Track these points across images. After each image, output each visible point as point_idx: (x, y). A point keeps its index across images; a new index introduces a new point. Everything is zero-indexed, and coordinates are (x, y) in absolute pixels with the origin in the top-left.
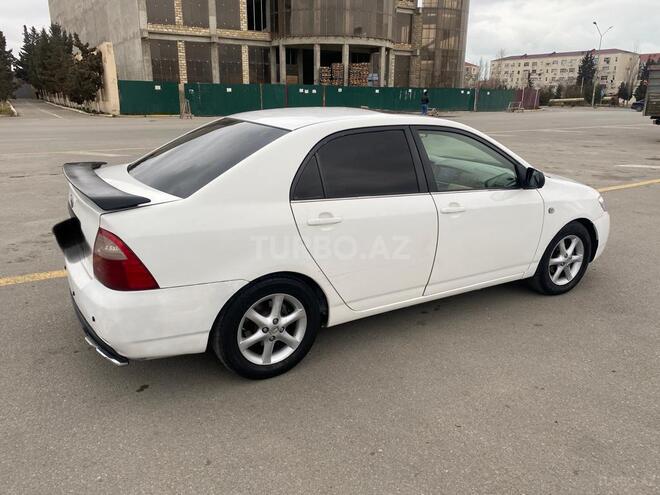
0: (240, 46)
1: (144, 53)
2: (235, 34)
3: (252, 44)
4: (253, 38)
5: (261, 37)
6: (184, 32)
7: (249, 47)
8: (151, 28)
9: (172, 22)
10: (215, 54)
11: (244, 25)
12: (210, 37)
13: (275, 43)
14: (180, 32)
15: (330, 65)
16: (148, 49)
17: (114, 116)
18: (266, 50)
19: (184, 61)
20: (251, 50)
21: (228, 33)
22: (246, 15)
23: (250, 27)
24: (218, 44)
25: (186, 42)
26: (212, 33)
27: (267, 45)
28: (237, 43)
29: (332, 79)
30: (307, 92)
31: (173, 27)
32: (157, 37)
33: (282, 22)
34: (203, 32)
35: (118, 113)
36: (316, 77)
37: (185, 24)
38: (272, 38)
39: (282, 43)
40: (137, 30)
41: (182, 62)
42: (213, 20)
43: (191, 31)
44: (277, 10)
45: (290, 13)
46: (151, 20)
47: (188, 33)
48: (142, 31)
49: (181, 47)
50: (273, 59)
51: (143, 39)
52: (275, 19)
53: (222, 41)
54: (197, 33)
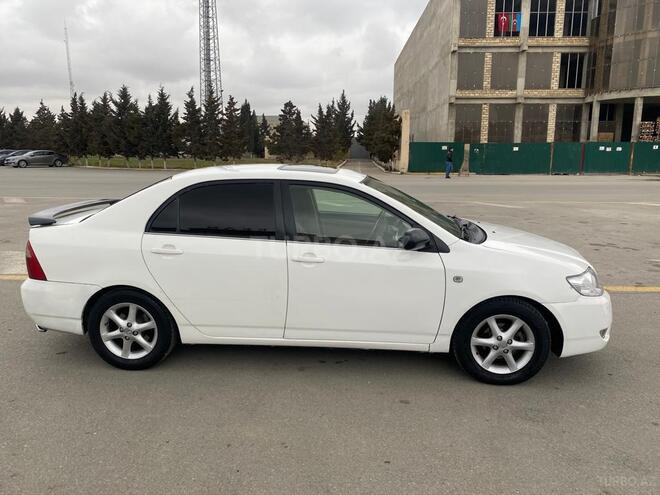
0: (548, 105)
1: (450, 116)
2: (544, 93)
3: (560, 102)
4: (563, 96)
5: (574, 94)
6: (490, 96)
7: (558, 105)
8: (459, 94)
9: (480, 87)
10: (519, 114)
11: (555, 83)
12: (516, 98)
13: (589, 100)
14: (486, 96)
15: (654, 120)
16: (454, 113)
17: (402, 173)
18: (578, 108)
19: (487, 123)
20: (560, 109)
21: (535, 93)
22: (558, 74)
23: (562, 85)
24: (524, 104)
25: (491, 105)
26: (519, 94)
27: (580, 102)
28: (544, 102)
29: (655, 134)
30: (609, 149)
31: (479, 91)
32: (463, 102)
33: (599, 77)
34: (510, 94)
35: (405, 171)
36: (634, 132)
37: (492, 88)
38: (586, 95)
39: (596, 99)
40: (447, 97)
41: (485, 123)
42: (521, 82)
43: (497, 93)
44: (594, 64)
45: (610, 67)
46: (460, 87)
47: (495, 96)
48: (450, 98)
49: (486, 110)
50: (585, 116)
51: (451, 104)
52: (592, 74)
53: (529, 102)
54: (503, 96)
